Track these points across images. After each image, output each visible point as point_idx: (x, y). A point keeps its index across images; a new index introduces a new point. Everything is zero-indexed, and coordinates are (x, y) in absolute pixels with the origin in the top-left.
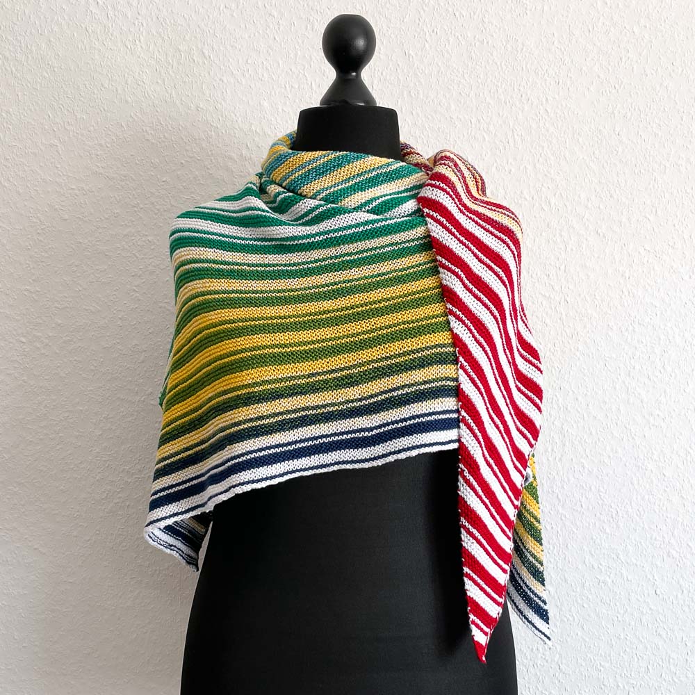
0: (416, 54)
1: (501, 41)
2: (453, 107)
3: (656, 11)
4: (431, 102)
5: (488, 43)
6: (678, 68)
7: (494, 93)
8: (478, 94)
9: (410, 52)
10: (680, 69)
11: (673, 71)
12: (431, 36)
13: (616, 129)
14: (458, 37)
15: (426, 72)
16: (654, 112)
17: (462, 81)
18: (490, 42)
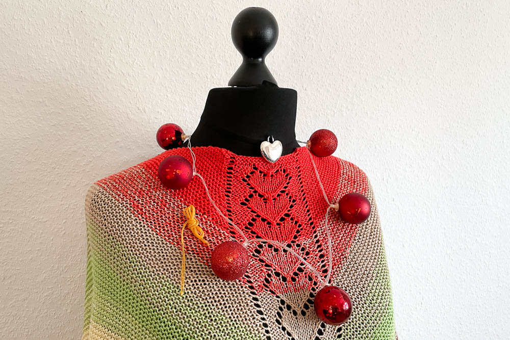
0: (163, 23)
1: (226, 18)
2: (193, 65)
3: (325, 7)
4: (176, 60)
5: (216, 19)
6: (339, 47)
7: (222, 57)
8: (211, 57)
9: (158, 20)
10: (341, 48)
11: (337, 48)
12: (174, 9)
13: (304, 86)
14: (194, 13)
15: (171, 37)
16: (327, 75)
17: (199, 46)
18: (218, 18)
